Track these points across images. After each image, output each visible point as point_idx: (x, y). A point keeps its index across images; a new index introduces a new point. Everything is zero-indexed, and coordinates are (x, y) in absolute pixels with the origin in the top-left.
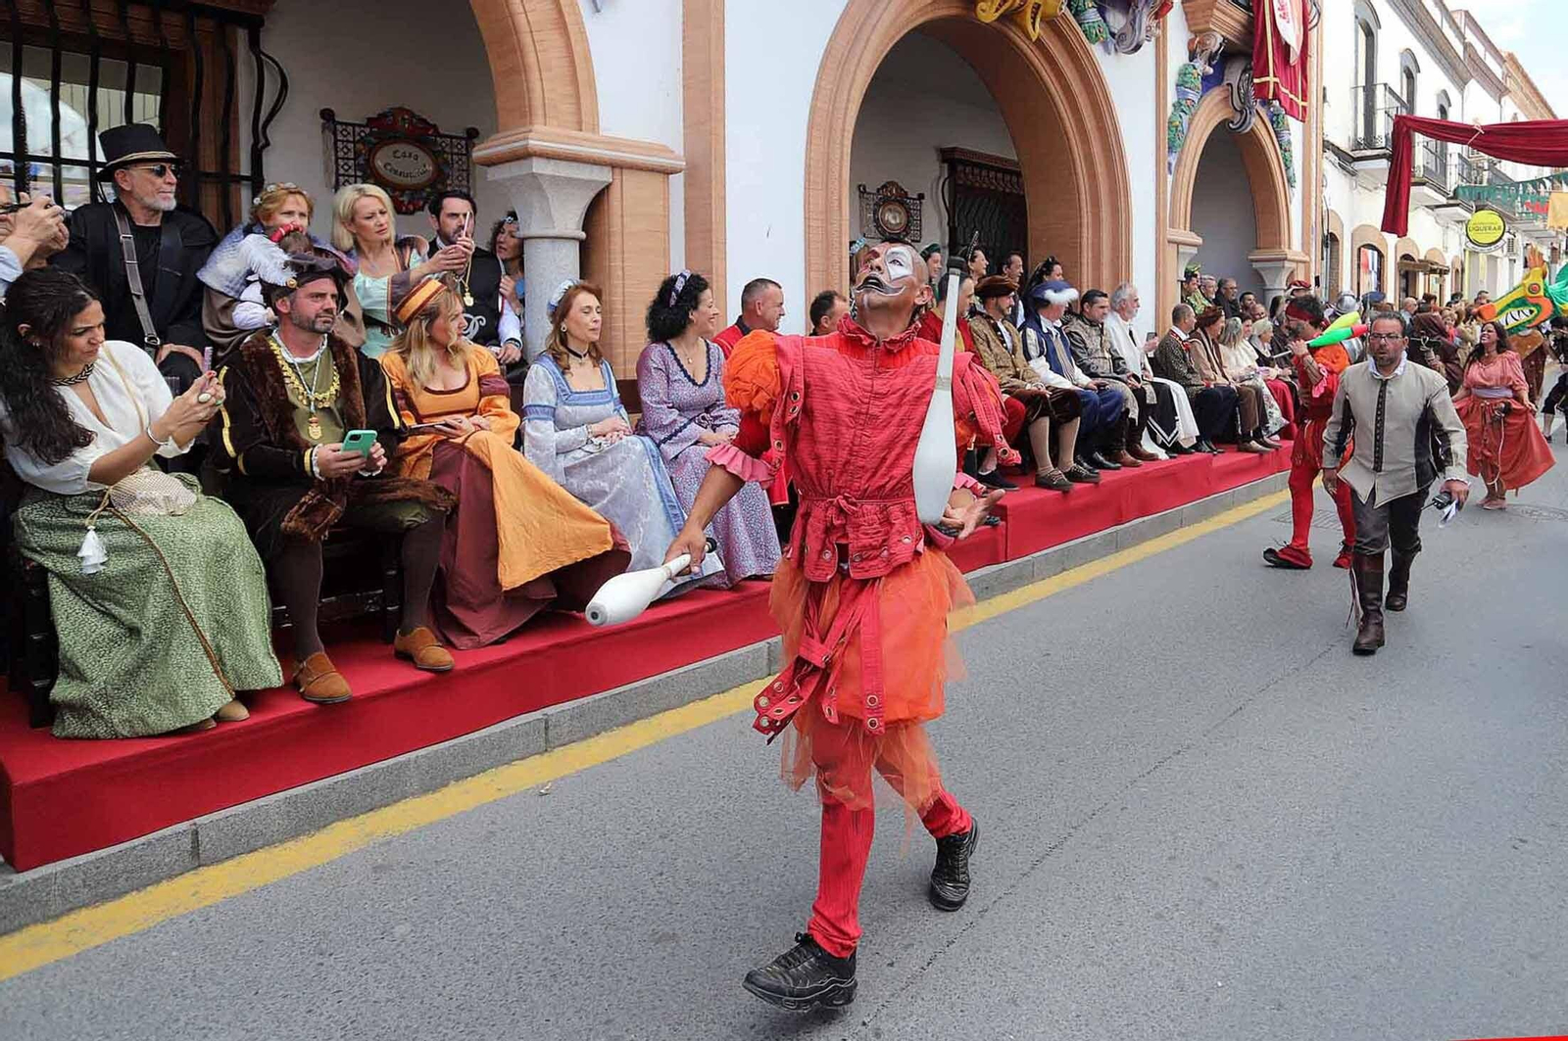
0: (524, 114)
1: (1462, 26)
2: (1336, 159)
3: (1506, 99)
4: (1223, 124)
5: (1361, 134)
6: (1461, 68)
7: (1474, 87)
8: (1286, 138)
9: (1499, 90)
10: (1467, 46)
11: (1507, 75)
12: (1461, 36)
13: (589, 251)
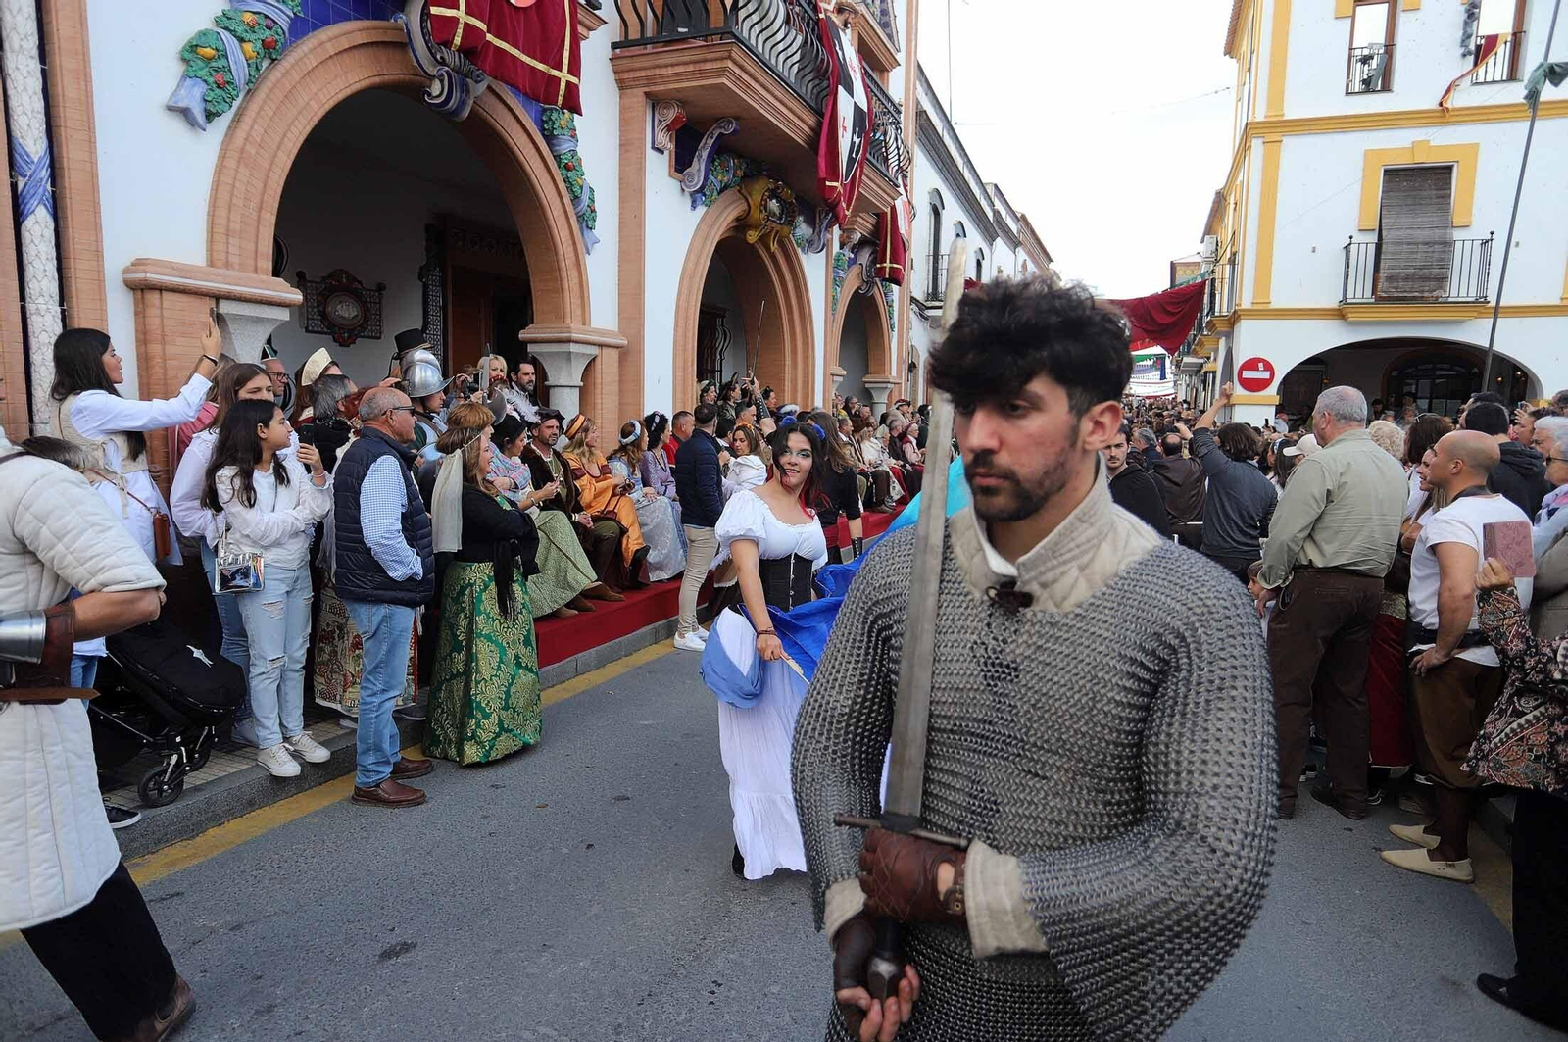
0: (560, 315)
1: (992, 197)
2: (916, 309)
3: (1020, 250)
4: (856, 293)
5: (930, 291)
6: (991, 229)
7: (1000, 243)
8: (889, 299)
9: (1014, 243)
10: (996, 213)
11: (1019, 233)
12: (992, 204)
13: (585, 393)
